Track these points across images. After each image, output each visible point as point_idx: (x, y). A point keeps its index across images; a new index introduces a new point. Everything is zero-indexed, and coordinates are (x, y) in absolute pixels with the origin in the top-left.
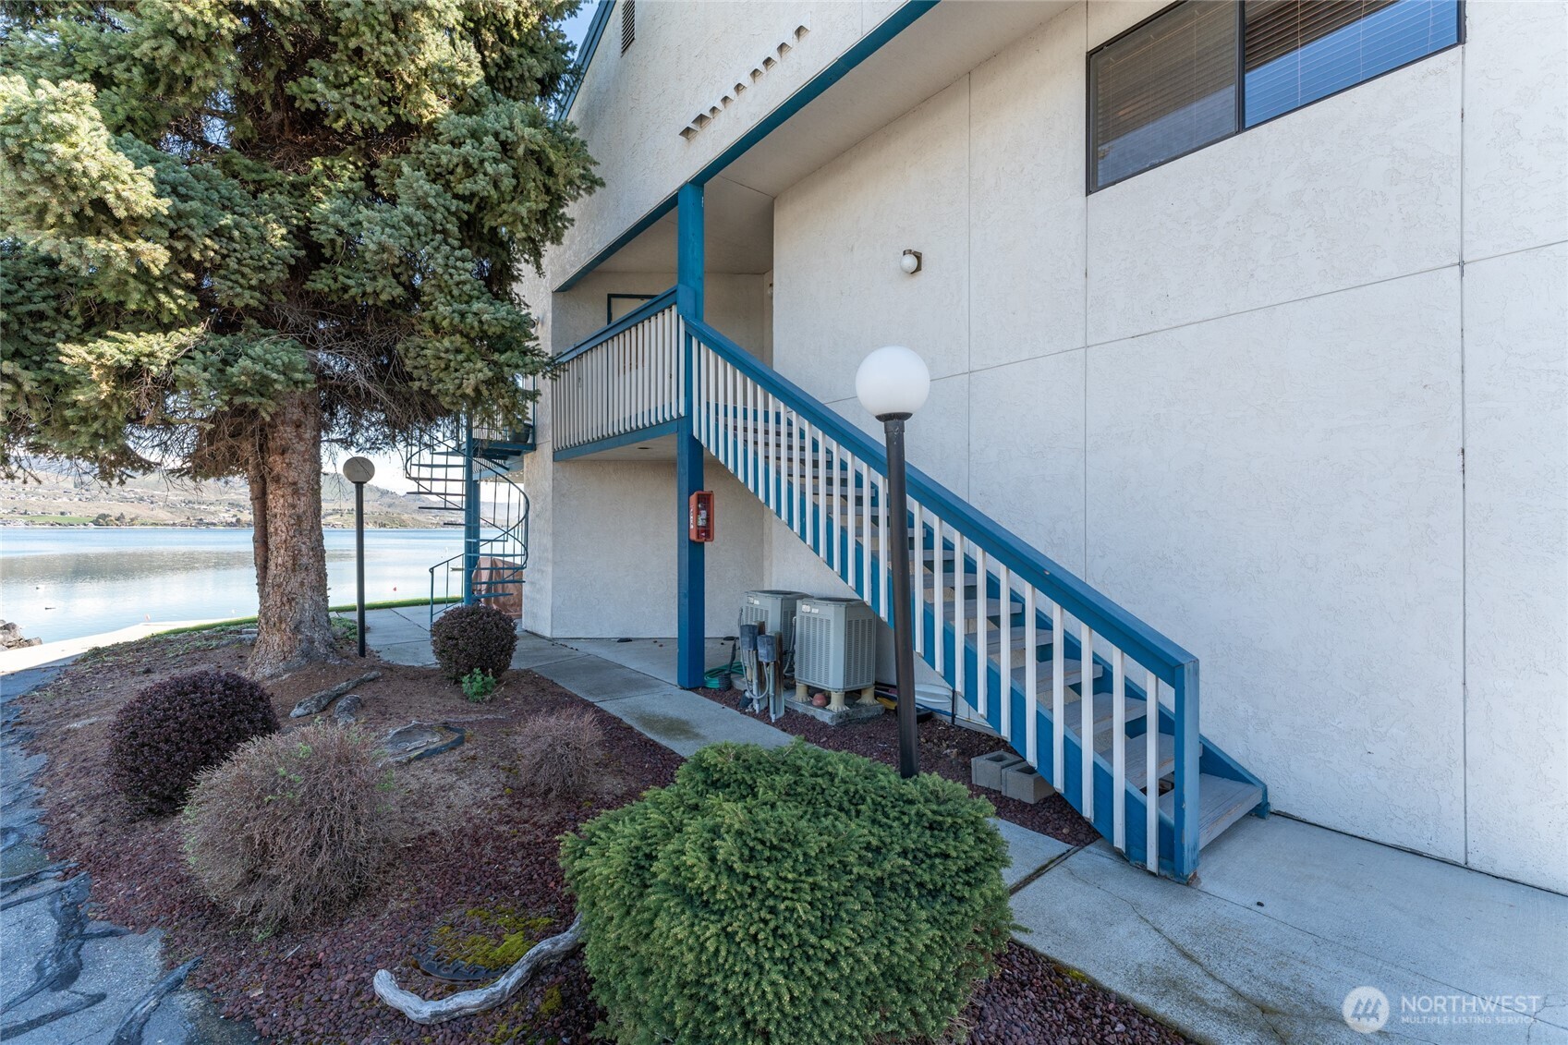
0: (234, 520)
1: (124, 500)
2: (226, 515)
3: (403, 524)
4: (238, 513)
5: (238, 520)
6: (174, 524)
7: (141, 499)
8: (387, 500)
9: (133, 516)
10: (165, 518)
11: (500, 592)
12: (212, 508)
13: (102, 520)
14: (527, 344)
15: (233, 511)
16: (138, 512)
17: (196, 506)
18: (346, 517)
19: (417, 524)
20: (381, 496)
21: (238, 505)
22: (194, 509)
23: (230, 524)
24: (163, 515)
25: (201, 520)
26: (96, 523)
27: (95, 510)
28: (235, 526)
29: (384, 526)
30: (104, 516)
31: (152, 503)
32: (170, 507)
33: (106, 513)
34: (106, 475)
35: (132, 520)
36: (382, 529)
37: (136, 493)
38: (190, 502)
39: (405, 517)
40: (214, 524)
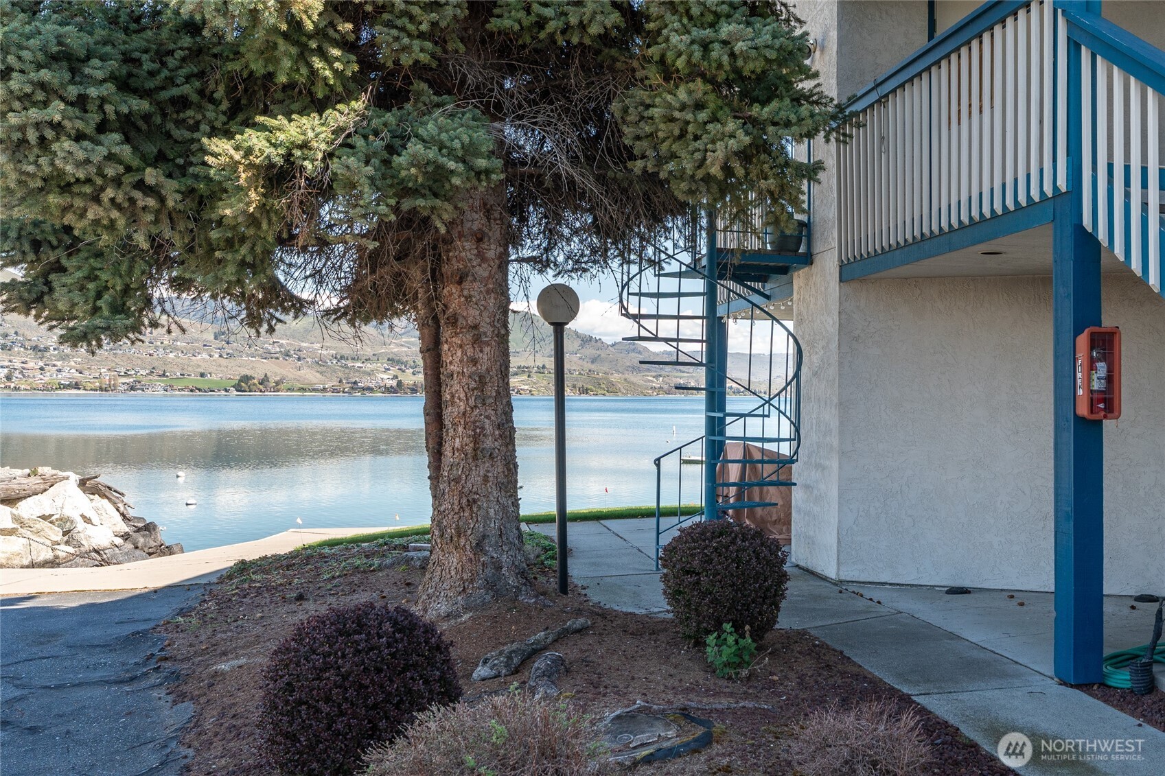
0: (394, 383)
1: (268, 355)
2: (385, 376)
3: (612, 389)
4: (399, 373)
5: (400, 384)
6: (324, 390)
7: (287, 354)
8: (590, 351)
9: (278, 378)
10: (314, 380)
11: (757, 499)
12: (369, 367)
13: (243, 385)
14: (800, 86)
15: (394, 370)
16: (284, 372)
17: (350, 364)
18: (535, 378)
19: (633, 389)
20: (582, 346)
21: (399, 362)
22: (346, 367)
23: (390, 390)
24: (311, 376)
25: (355, 383)
26: (238, 388)
27: (236, 369)
28: (395, 392)
29: (586, 391)
30: (246, 378)
31: (299, 359)
32: (320, 363)
33: (249, 373)
34: (253, 321)
35: (277, 383)
36: (584, 397)
37: (281, 346)
38: (342, 357)
39: (615, 377)
40: (370, 389)
